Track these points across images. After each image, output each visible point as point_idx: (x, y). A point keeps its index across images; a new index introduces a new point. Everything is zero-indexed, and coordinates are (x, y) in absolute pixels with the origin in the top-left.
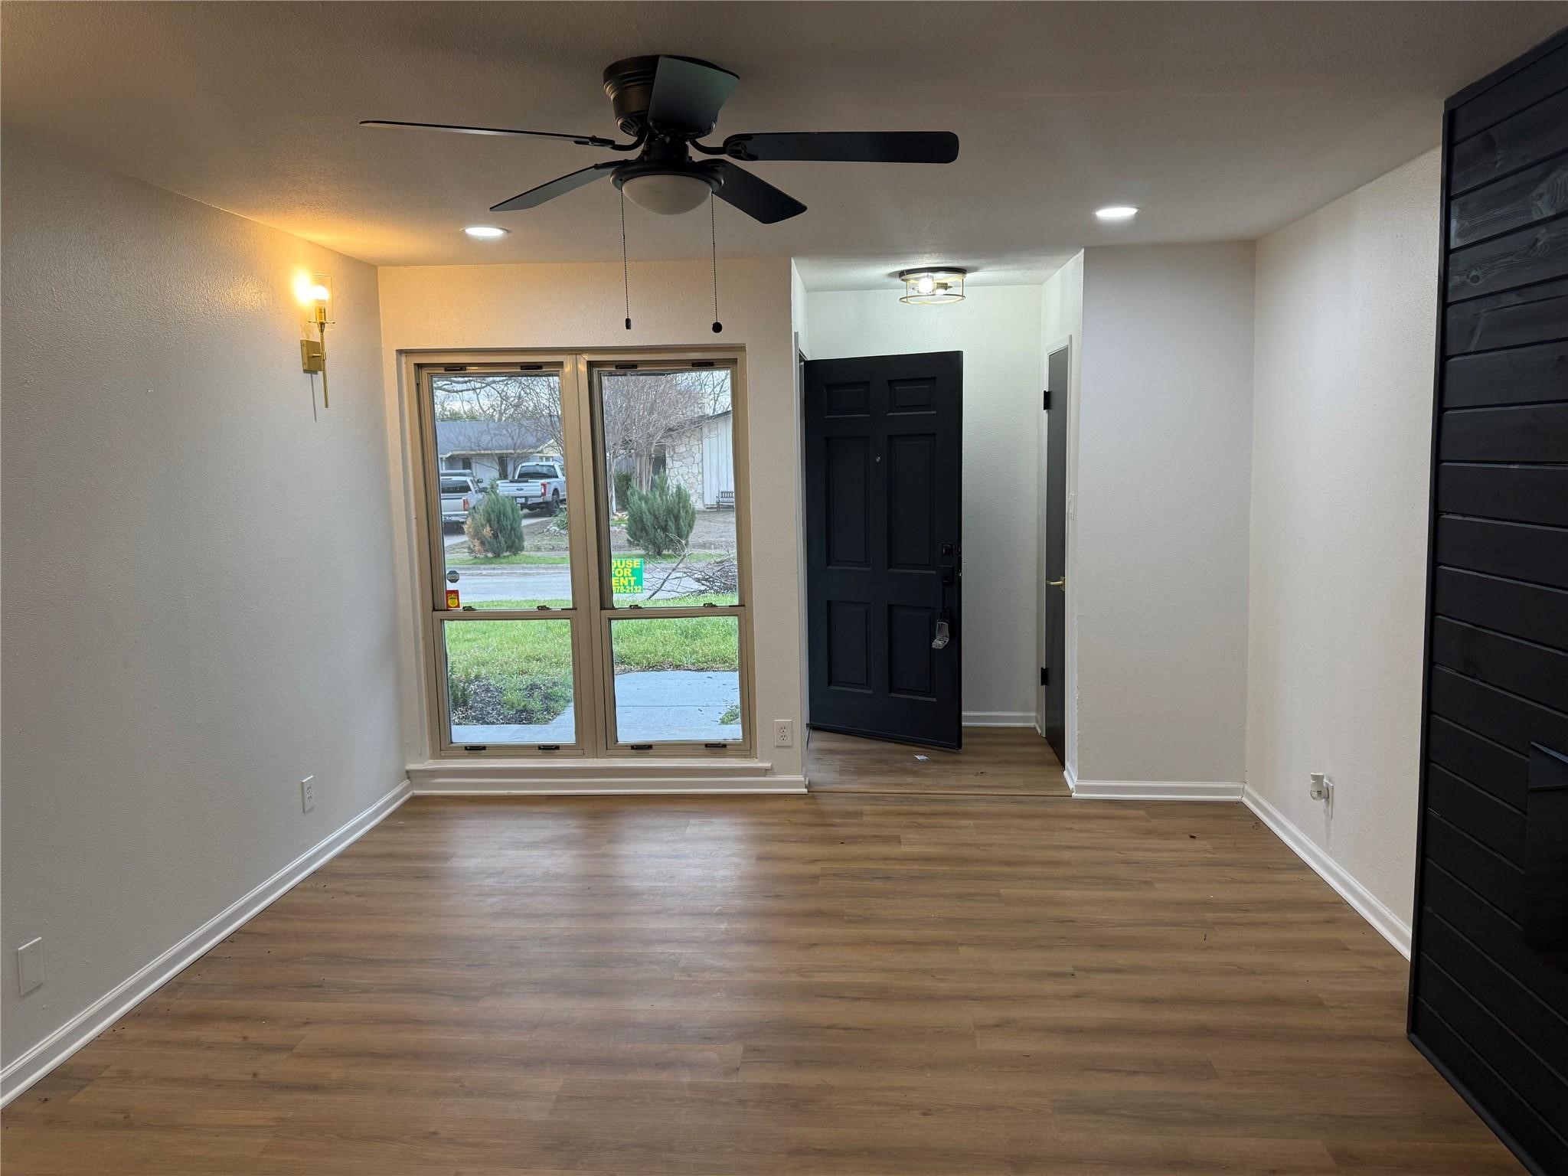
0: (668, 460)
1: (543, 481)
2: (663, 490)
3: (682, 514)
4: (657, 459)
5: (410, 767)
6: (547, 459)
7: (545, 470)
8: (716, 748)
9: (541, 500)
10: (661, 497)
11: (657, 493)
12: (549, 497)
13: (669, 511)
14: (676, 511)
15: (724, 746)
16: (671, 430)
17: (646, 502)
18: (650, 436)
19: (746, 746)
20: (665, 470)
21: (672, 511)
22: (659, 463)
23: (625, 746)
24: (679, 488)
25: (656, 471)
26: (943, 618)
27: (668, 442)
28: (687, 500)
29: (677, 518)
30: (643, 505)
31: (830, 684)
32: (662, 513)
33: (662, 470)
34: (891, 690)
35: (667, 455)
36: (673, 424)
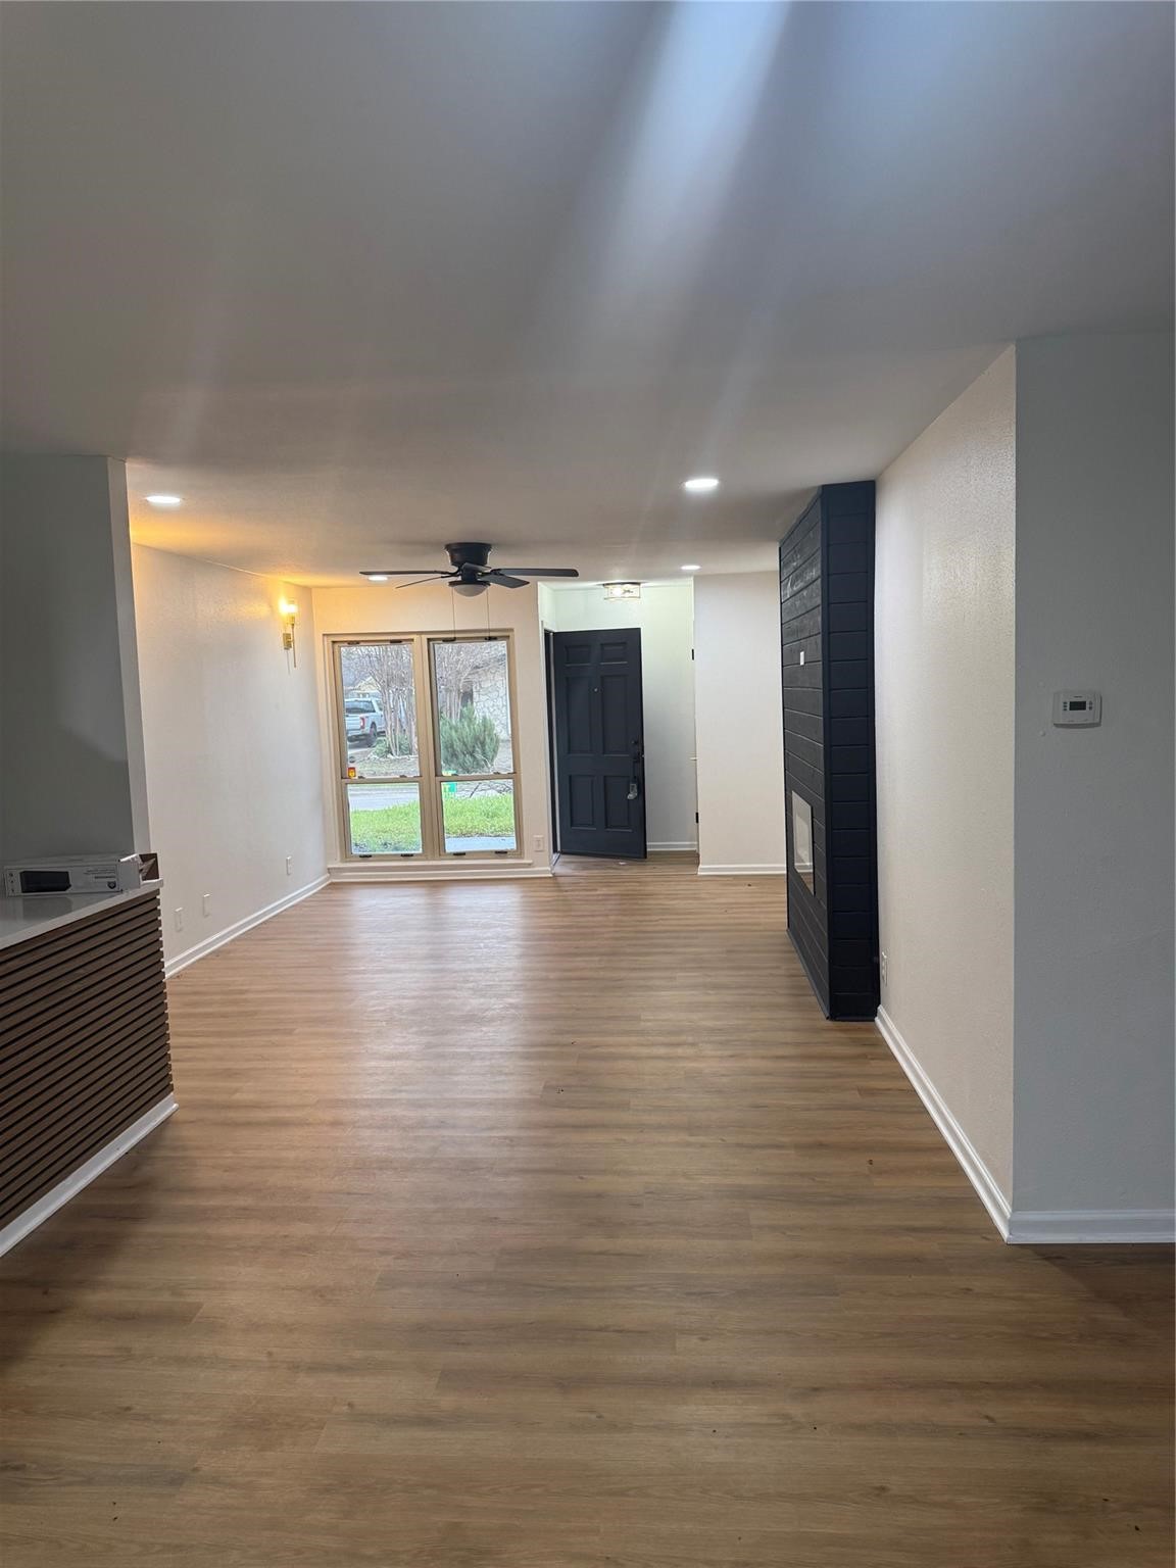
0: (475, 695)
1: (362, 715)
2: (471, 720)
3: (488, 741)
4: (465, 693)
5: (330, 866)
6: (364, 695)
7: (362, 706)
8: (501, 853)
9: (360, 733)
10: (469, 726)
11: (466, 724)
12: (367, 730)
13: (476, 739)
14: (481, 738)
15: (506, 852)
16: (477, 667)
17: (456, 731)
18: (459, 672)
19: (519, 852)
20: (472, 703)
21: (479, 739)
22: (467, 697)
23: (450, 854)
24: (484, 718)
25: (464, 705)
26: (634, 782)
27: (475, 678)
28: (492, 729)
29: (483, 744)
30: (454, 733)
31: (572, 825)
32: (469, 740)
33: (469, 703)
34: (607, 827)
35: (474, 690)
36: (479, 662)
